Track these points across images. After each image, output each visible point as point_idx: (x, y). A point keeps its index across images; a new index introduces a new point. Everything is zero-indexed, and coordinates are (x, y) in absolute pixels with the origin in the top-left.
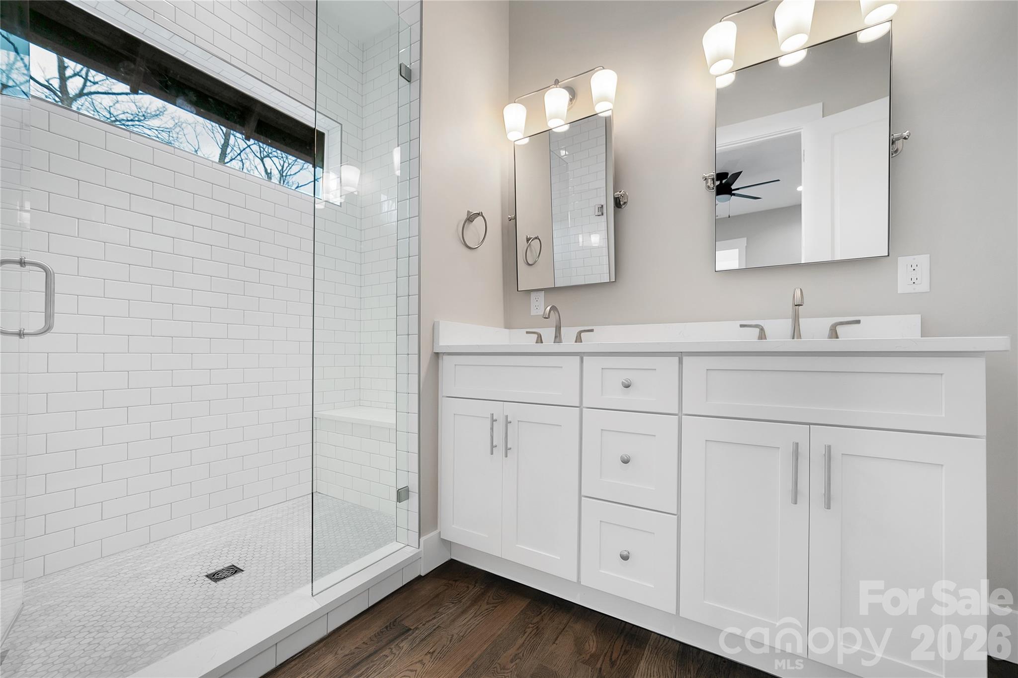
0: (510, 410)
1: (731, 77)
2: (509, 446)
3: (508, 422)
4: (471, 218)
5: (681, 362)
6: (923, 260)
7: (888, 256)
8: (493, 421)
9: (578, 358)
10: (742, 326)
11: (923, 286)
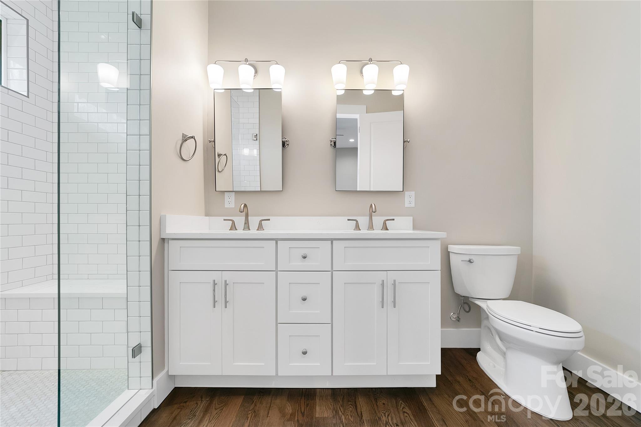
0: (227, 276)
1: (343, 92)
2: (227, 300)
3: (226, 284)
4: (185, 139)
5: (332, 243)
6: (413, 193)
7: (403, 191)
8: (215, 284)
9: (275, 241)
10: (348, 220)
11: (413, 205)
